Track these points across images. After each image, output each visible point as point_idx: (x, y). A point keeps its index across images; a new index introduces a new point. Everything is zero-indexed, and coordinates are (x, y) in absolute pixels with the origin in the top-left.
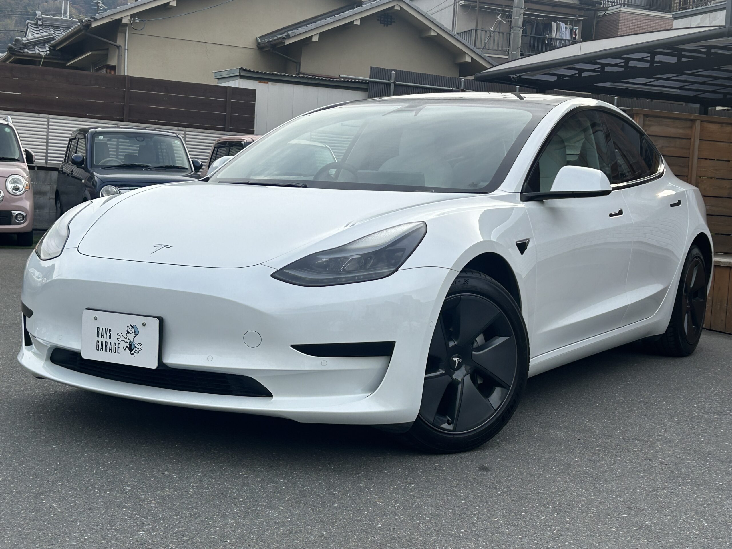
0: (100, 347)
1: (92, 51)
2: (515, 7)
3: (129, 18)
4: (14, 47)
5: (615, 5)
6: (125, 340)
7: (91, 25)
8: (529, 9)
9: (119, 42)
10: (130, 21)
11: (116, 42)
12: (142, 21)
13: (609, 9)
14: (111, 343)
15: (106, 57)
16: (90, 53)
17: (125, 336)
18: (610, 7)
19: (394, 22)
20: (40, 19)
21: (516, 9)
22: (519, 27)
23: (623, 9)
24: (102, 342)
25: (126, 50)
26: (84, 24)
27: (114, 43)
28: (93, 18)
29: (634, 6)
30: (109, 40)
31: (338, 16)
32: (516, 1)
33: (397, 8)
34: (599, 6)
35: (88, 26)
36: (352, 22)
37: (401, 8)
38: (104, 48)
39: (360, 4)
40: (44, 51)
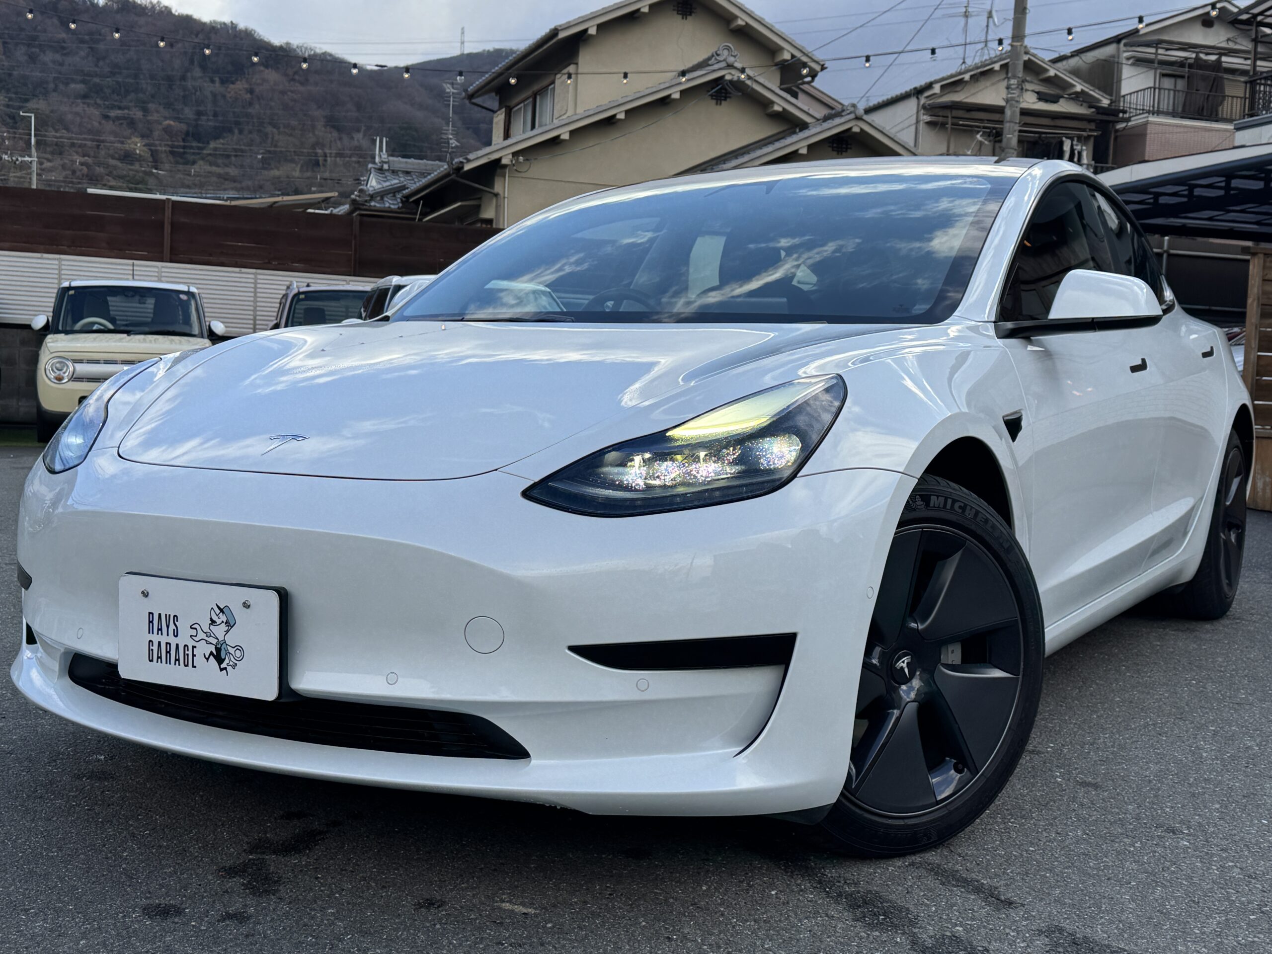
0: (156, 654)
1: (461, 201)
2: (1007, 122)
3: (510, 156)
4: (358, 198)
5: (1140, 114)
6: (206, 638)
7: (463, 168)
8: (1025, 124)
9: (498, 188)
10: (512, 161)
11: (493, 188)
12: (527, 160)
13: (1132, 119)
14: (177, 645)
15: (477, 208)
16: (459, 204)
17: (206, 629)
18: (1133, 116)
19: (850, 148)
20: (386, 163)
21: (1008, 124)
22: (1012, 149)
23: (1152, 119)
24: (159, 643)
25: (506, 200)
26: (454, 167)
27: (492, 191)
28: (466, 159)
29: (1167, 114)
30: (485, 186)
31: (778, 145)
32: (1008, 112)
33: (856, 130)
34: (1117, 116)
35: (459, 169)
36: (797, 151)
37: (862, 129)
38: (479, 196)
39: (804, 126)
40: (396, 203)
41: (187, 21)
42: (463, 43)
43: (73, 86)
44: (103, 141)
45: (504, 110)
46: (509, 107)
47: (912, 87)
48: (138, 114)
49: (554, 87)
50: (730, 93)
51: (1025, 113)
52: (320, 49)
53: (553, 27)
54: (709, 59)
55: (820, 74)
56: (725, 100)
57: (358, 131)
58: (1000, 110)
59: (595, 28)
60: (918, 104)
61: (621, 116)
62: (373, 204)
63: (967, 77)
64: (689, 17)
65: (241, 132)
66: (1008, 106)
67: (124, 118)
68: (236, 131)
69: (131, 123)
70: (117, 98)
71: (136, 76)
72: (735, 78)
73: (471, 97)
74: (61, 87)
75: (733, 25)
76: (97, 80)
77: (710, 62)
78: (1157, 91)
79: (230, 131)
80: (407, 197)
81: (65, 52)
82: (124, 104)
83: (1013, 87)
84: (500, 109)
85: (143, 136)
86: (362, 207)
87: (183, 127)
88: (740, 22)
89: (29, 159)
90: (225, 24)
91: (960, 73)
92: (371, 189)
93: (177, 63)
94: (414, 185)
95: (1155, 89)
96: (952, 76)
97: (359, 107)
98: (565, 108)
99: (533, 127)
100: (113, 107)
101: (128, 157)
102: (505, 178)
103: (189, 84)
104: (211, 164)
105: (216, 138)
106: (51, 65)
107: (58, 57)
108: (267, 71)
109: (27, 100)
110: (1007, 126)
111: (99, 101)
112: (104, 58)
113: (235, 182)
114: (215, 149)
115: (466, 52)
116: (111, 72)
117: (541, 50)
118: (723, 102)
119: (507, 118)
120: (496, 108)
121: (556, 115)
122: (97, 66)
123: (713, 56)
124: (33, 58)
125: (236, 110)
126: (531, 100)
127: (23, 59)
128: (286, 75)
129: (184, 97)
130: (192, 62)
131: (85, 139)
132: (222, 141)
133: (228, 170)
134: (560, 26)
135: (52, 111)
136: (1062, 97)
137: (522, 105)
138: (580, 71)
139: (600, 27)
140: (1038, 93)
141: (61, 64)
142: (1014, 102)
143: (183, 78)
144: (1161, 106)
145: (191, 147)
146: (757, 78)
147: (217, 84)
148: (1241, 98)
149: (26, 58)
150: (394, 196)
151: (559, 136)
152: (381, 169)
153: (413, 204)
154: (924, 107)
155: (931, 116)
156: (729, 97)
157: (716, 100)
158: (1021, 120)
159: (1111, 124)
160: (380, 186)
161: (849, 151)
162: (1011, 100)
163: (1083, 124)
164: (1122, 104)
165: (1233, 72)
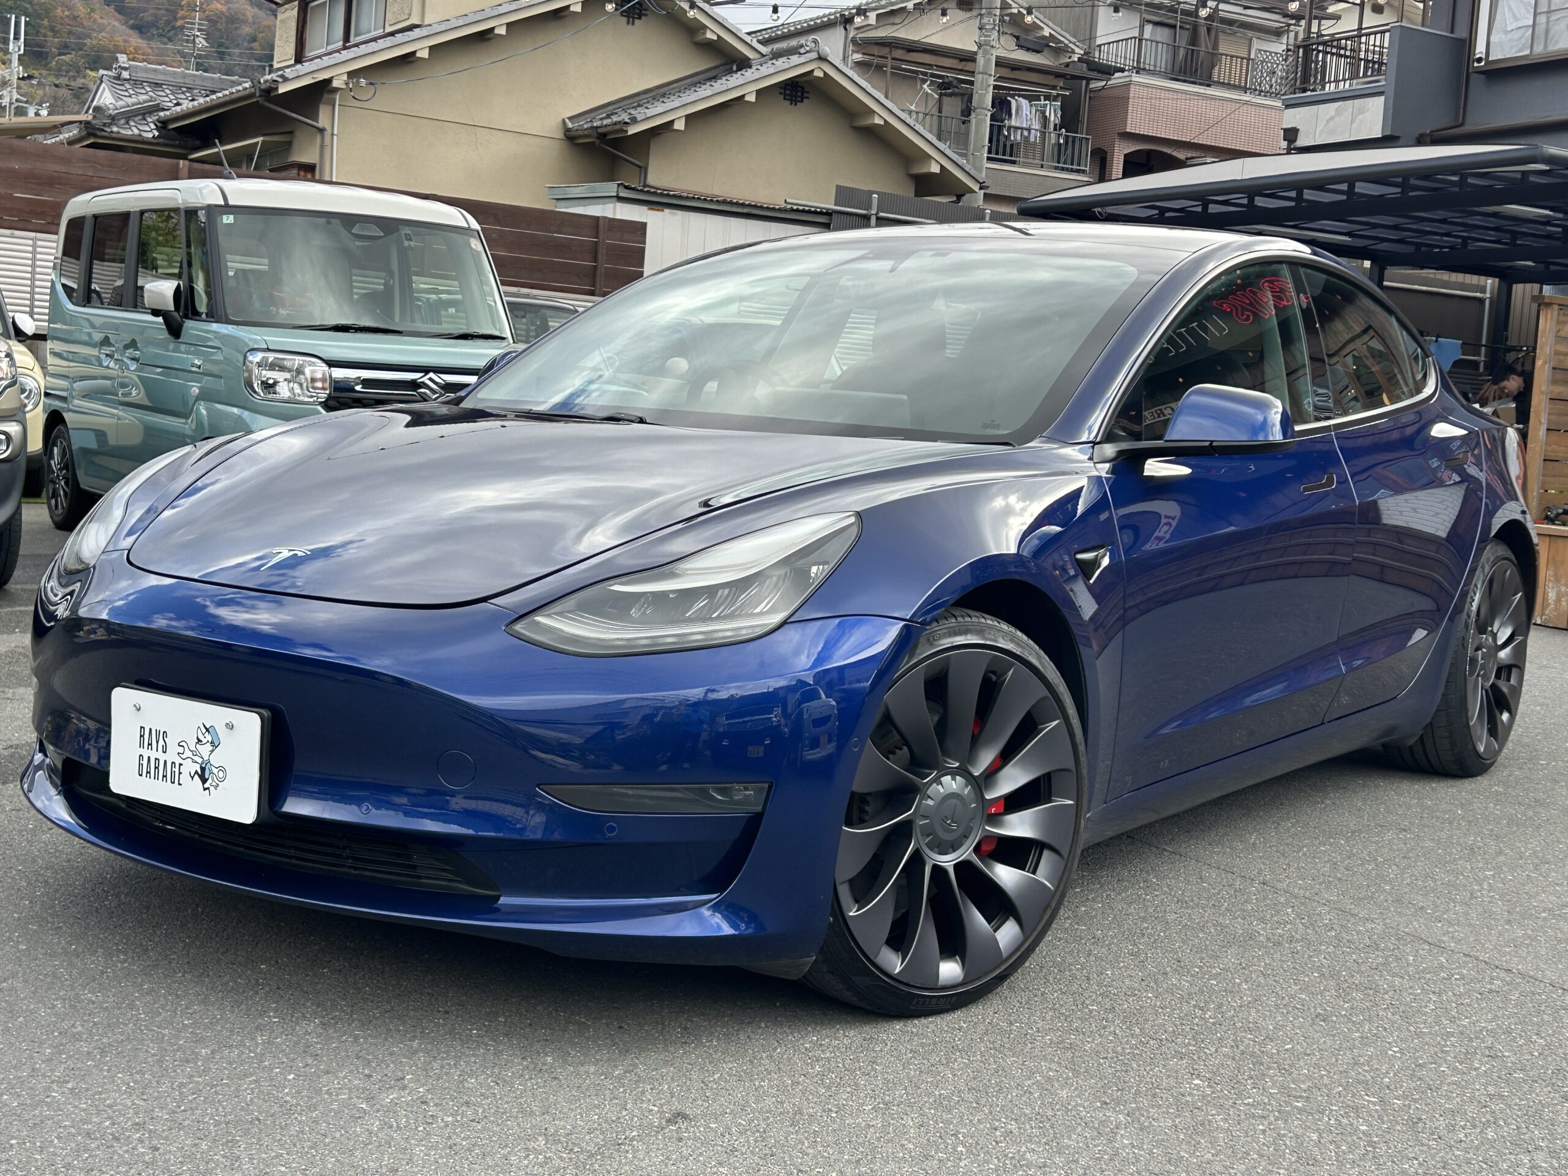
2: (980, 73)
9: (323, 120)
10: (348, 84)
11: (316, 120)
12: (372, 82)
16: (260, 139)
21: (981, 76)
23: (1145, 80)
25: (335, 139)
27: (316, 124)
28: (281, 76)
32: (980, 60)
33: (818, 74)
35: (270, 90)
36: (742, 98)
37: (824, 71)
40: (149, 131)
46: (304, 1)
51: (1000, 63)
56: (641, 20)
58: (968, 58)
60: (846, 37)
61: (502, 30)
62: (116, 129)
66: (981, 52)
78: (1142, 42)
80: (165, 123)
83: (988, 27)
84: (290, 2)
86: (99, 133)
92: (108, 107)
96: (890, 3)
102: (334, 105)
110: (978, 79)
118: (638, 25)
119: (302, 16)
120: (281, 2)
140: (1017, 38)
142: (988, 48)
150: (145, 119)
151: (414, 53)
152: (118, 78)
153: (172, 132)
154: (854, 41)
155: (864, 54)
156: (646, 15)
157: (628, 17)
158: (996, 72)
159: (1084, 82)
160: (121, 103)
161: (805, 100)
162: (986, 45)
163: (1050, 80)
164: (1097, 55)
165: (1230, 22)
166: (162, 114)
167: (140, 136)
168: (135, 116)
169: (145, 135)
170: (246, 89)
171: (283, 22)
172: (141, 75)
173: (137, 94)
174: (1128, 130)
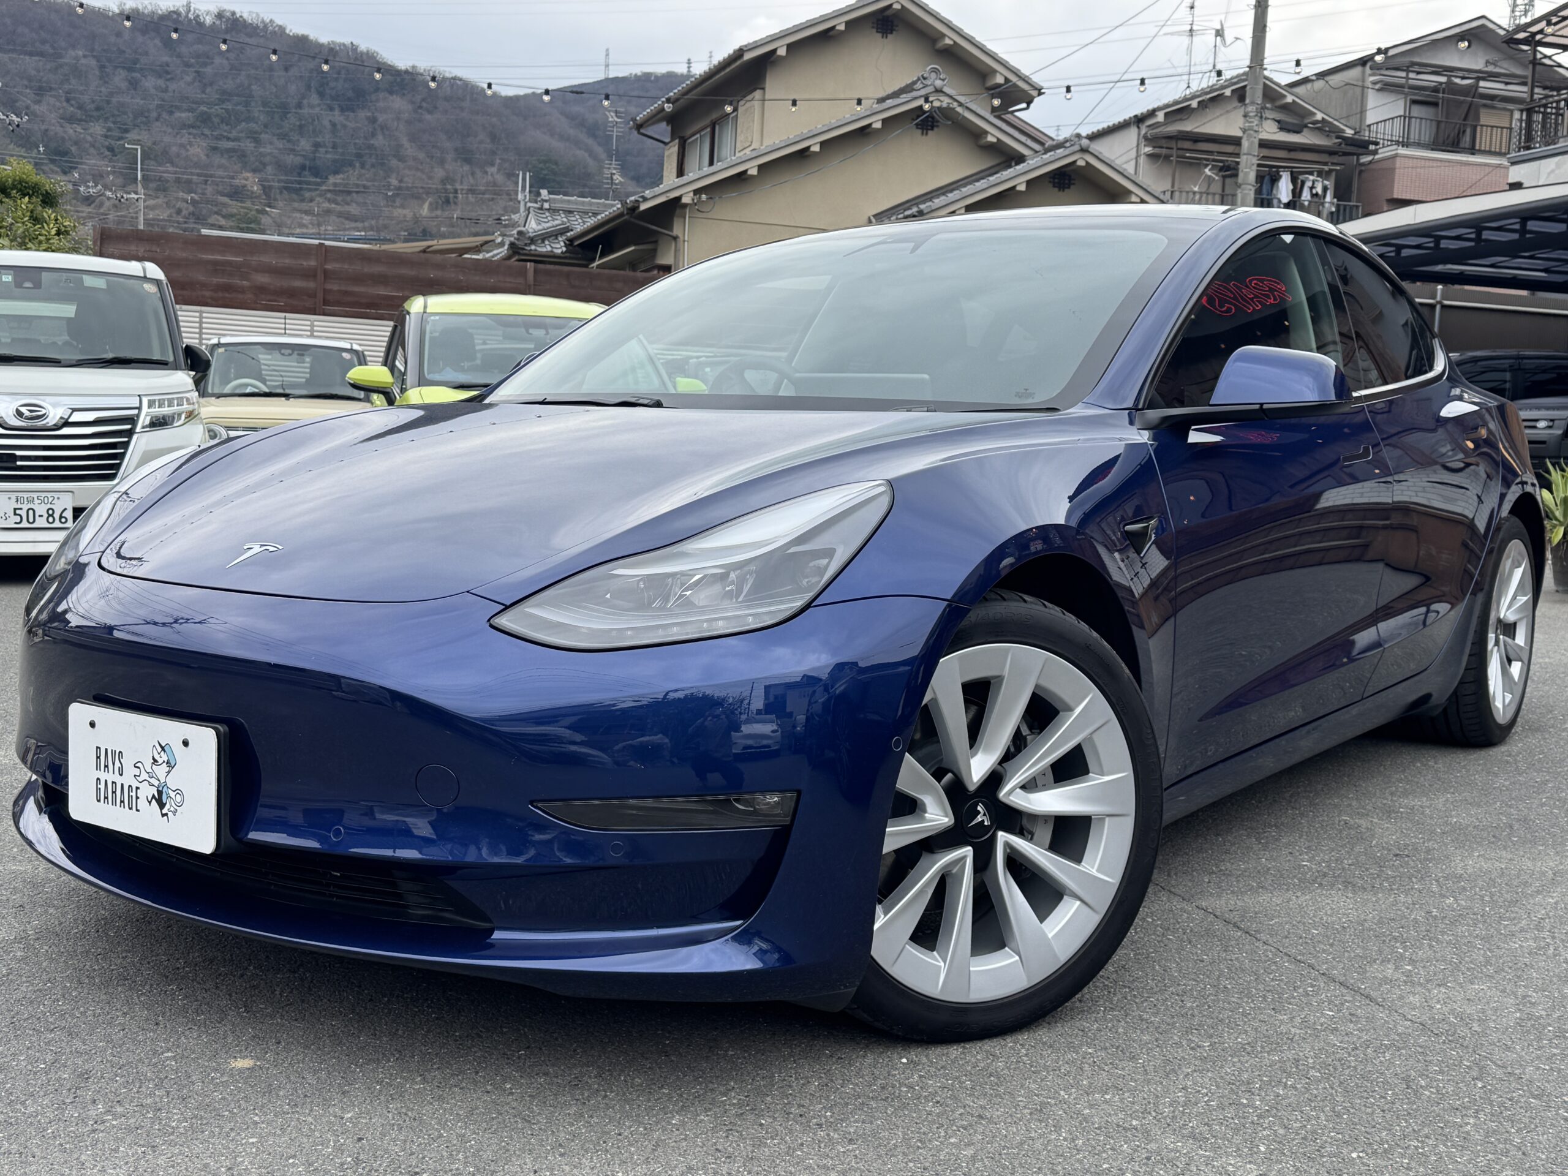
1: (635, 245)
2: (1245, 154)
3: (692, 194)
4: (516, 242)
5: (1389, 146)
7: (638, 207)
8: (1265, 158)
9: (676, 230)
10: (693, 200)
11: (672, 230)
15: (654, 253)
16: (632, 248)
18: (1380, 148)
19: (1074, 183)
20: (546, 201)
21: (1245, 157)
22: (1250, 185)
25: (686, 243)
26: (629, 206)
27: (670, 233)
28: (642, 197)
29: (1419, 145)
30: (661, 228)
31: (993, 179)
32: (1245, 144)
33: (1081, 163)
34: (1367, 148)
35: (634, 209)
36: (1014, 187)
37: (1087, 163)
38: (654, 239)
39: (1020, 159)
40: (559, 247)
41: (303, 40)
42: (607, 66)
43: (178, 114)
44: (211, 176)
45: (677, 141)
46: (683, 137)
47: (1132, 115)
48: (248, 145)
49: (737, 115)
50: (938, 121)
51: (1264, 144)
52: (450, 72)
53: (737, 47)
54: (914, 83)
55: (1036, 100)
56: (932, 129)
57: (493, 165)
58: (1236, 142)
59: (785, 48)
60: (1139, 134)
61: (816, 148)
62: (533, 247)
63: (1194, 104)
64: (890, 36)
65: (363, 166)
66: (1245, 136)
67: (233, 150)
68: (358, 165)
69: (242, 156)
70: (226, 128)
71: (247, 104)
72: (945, 105)
73: (639, 127)
74: (165, 115)
75: (940, 45)
76: (203, 108)
77: (915, 87)
78: (1407, 119)
79: (351, 164)
80: (571, 241)
81: (169, 76)
82: (234, 134)
83: (1251, 114)
84: (672, 140)
85: (254, 171)
86: (521, 252)
87: (298, 160)
88: (948, 41)
89: (136, 197)
90: (344, 45)
91: (1186, 99)
92: (530, 230)
93: (293, 88)
94: (579, 225)
95: (1405, 117)
96: (1176, 103)
97: (494, 138)
98: (750, 139)
99: (711, 163)
100: (219, 138)
101: (237, 193)
102: (685, 218)
103: (305, 111)
104: (329, 201)
105: (336, 172)
106: (153, 91)
107: (161, 82)
108: (391, 98)
109: (127, 131)
110: (1243, 160)
111: (207, 132)
112: (211, 84)
113: (356, 221)
114: (335, 185)
115: (611, 76)
116: (219, 99)
117: (723, 73)
118: (930, 132)
119: (681, 150)
120: (667, 140)
121: (739, 146)
122: (203, 92)
123: (919, 79)
124: (134, 84)
125: (357, 141)
126: (709, 129)
127: (124, 85)
128: (412, 103)
129: (301, 127)
130: (309, 87)
131: (192, 174)
132: (341, 176)
133: (347, 208)
134: (746, 46)
135: (154, 143)
136: (1306, 126)
137: (698, 136)
138: (767, 97)
139: (790, 47)
140: (1279, 122)
141: (166, 90)
142: (1252, 132)
143: (299, 106)
144: (1412, 136)
145: (308, 183)
146: (968, 105)
147: (337, 112)
148: (1507, 128)
149: (126, 84)
150: (557, 239)
151: (746, 171)
152: (541, 208)
153: (577, 248)
154: (1146, 138)
155: (1154, 147)
156: (937, 126)
157: (922, 129)
158: (1259, 153)
159: (1355, 157)
160: (540, 227)
161: (1072, 187)
162: (1249, 130)
163: (1324, 158)
164: (1367, 134)
165: (1493, 98)
166: (569, 234)
167: (552, 251)
168: (550, 237)
169: (556, 251)
170: (618, 209)
171: (669, 156)
172: (558, 205)
173: (554, 220)
174: (1395, 196)
